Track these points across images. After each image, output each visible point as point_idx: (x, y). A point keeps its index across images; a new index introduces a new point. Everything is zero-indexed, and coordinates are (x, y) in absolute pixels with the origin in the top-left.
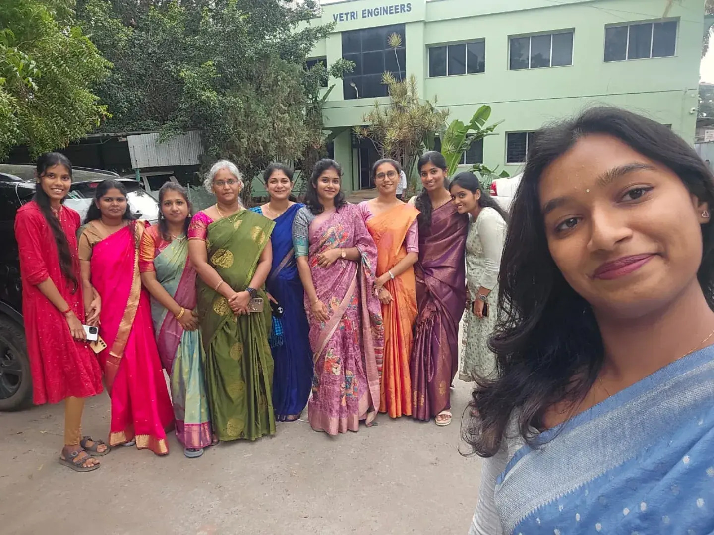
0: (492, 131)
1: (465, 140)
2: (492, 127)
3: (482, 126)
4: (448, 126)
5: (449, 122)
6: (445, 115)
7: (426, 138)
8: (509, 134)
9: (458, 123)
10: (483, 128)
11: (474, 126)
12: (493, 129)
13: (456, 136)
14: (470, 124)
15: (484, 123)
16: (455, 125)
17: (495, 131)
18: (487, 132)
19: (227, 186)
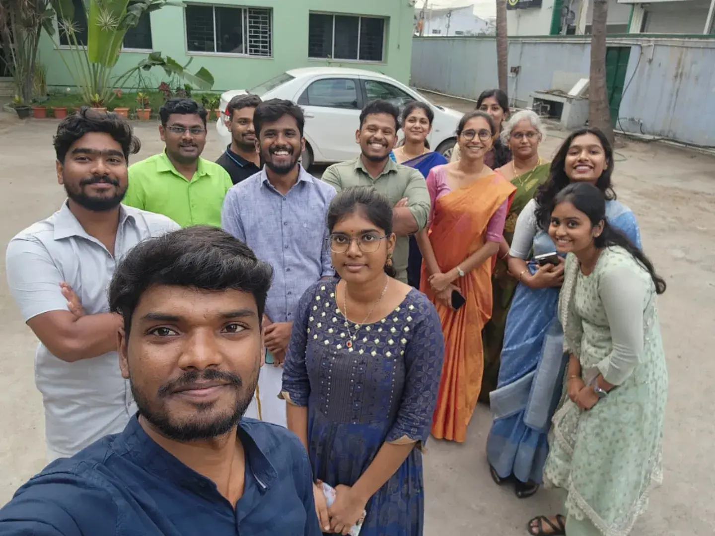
8: (188, 6)
19: (525, 140)
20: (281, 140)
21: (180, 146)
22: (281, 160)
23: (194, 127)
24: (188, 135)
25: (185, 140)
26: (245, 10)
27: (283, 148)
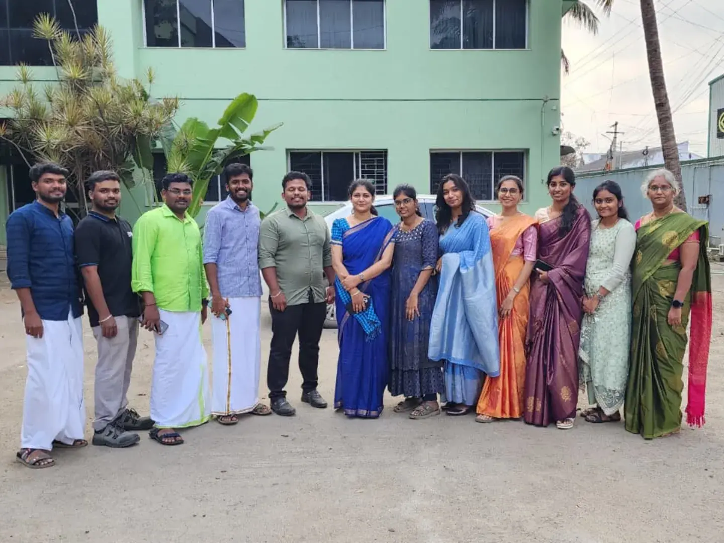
0: (261, 142)
1: (213, 157)
2: (262, 134)
3: (242, 131)
4: (178, 129)
5: (179, 119)
6: (170, 106)
7: (135, 146)
8: (291, 154)
9: (196, 125)
10: (245, 135)
11: (227, 131)
12: (264, 137)
13: (195, 147)
14: (221, 127)
15: (247, 126)
16: (193, 127)
17: (267, 142)
18: (253, 144)
19: (660, 191)
20: (241, 186)
21: (176, 201)
22: (241, 195)
23: (187, 190)
24: (182, 195)
25: (180, 198)
26: (357, 155)
27: (243, 189)
